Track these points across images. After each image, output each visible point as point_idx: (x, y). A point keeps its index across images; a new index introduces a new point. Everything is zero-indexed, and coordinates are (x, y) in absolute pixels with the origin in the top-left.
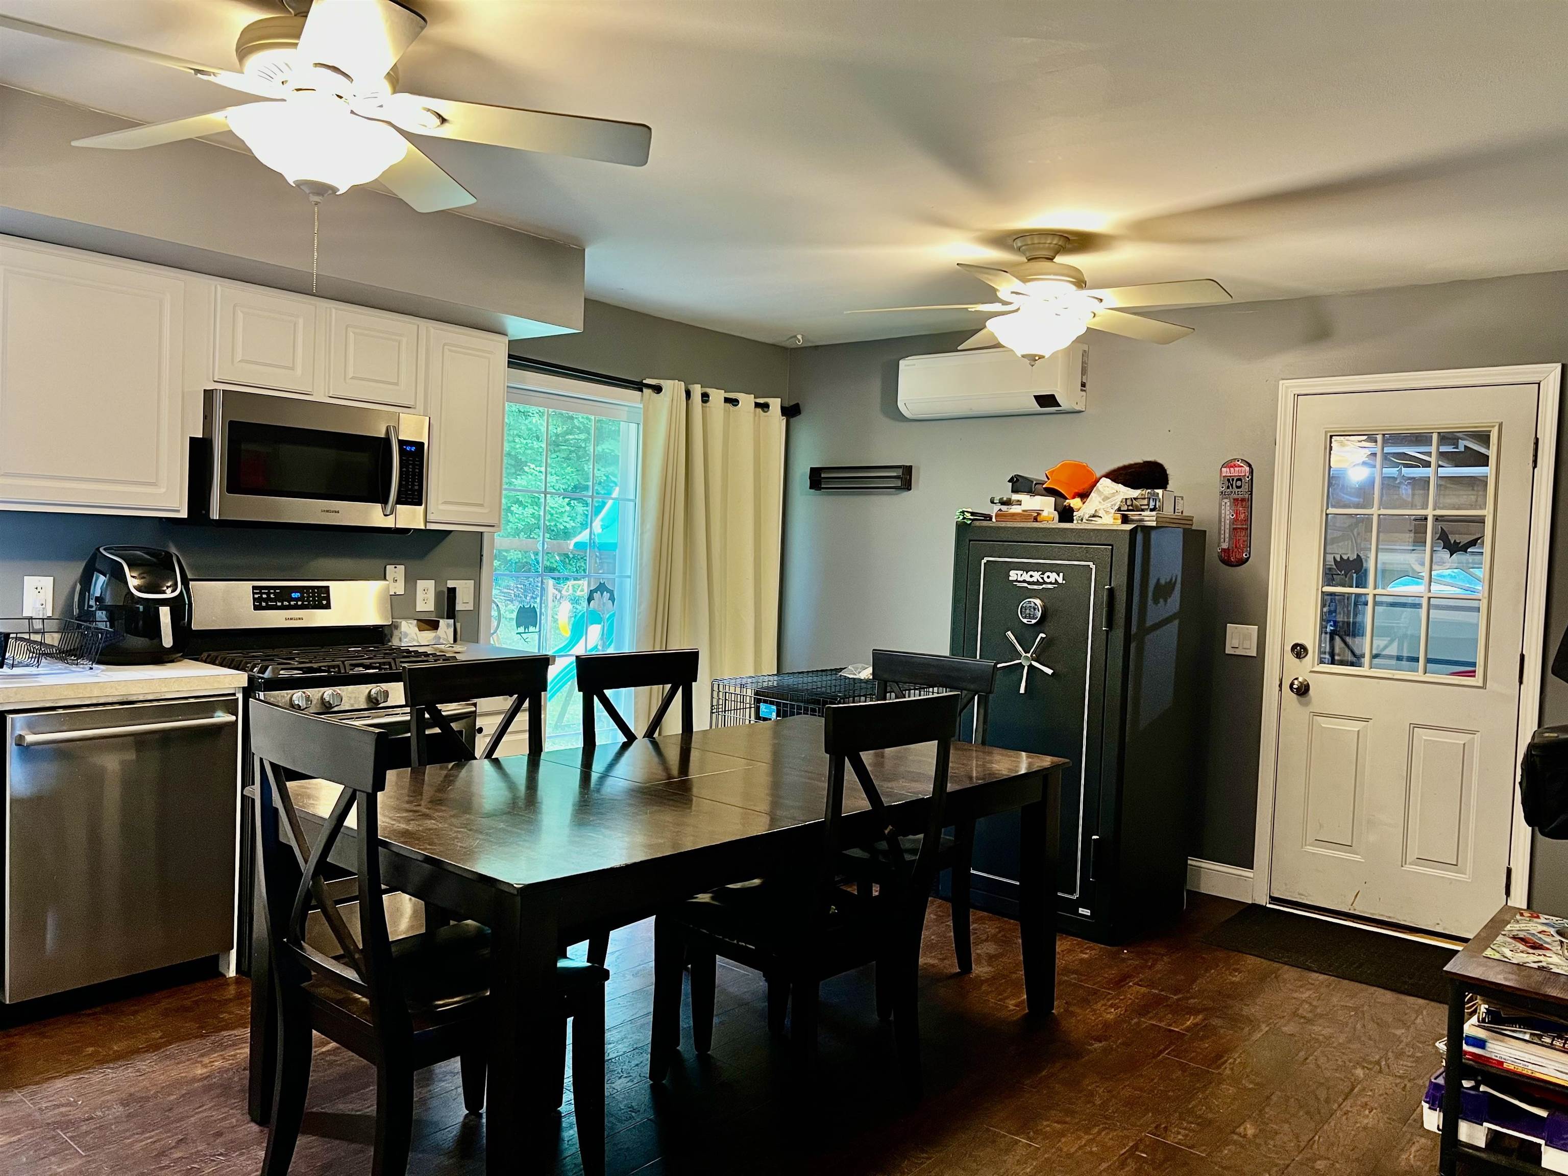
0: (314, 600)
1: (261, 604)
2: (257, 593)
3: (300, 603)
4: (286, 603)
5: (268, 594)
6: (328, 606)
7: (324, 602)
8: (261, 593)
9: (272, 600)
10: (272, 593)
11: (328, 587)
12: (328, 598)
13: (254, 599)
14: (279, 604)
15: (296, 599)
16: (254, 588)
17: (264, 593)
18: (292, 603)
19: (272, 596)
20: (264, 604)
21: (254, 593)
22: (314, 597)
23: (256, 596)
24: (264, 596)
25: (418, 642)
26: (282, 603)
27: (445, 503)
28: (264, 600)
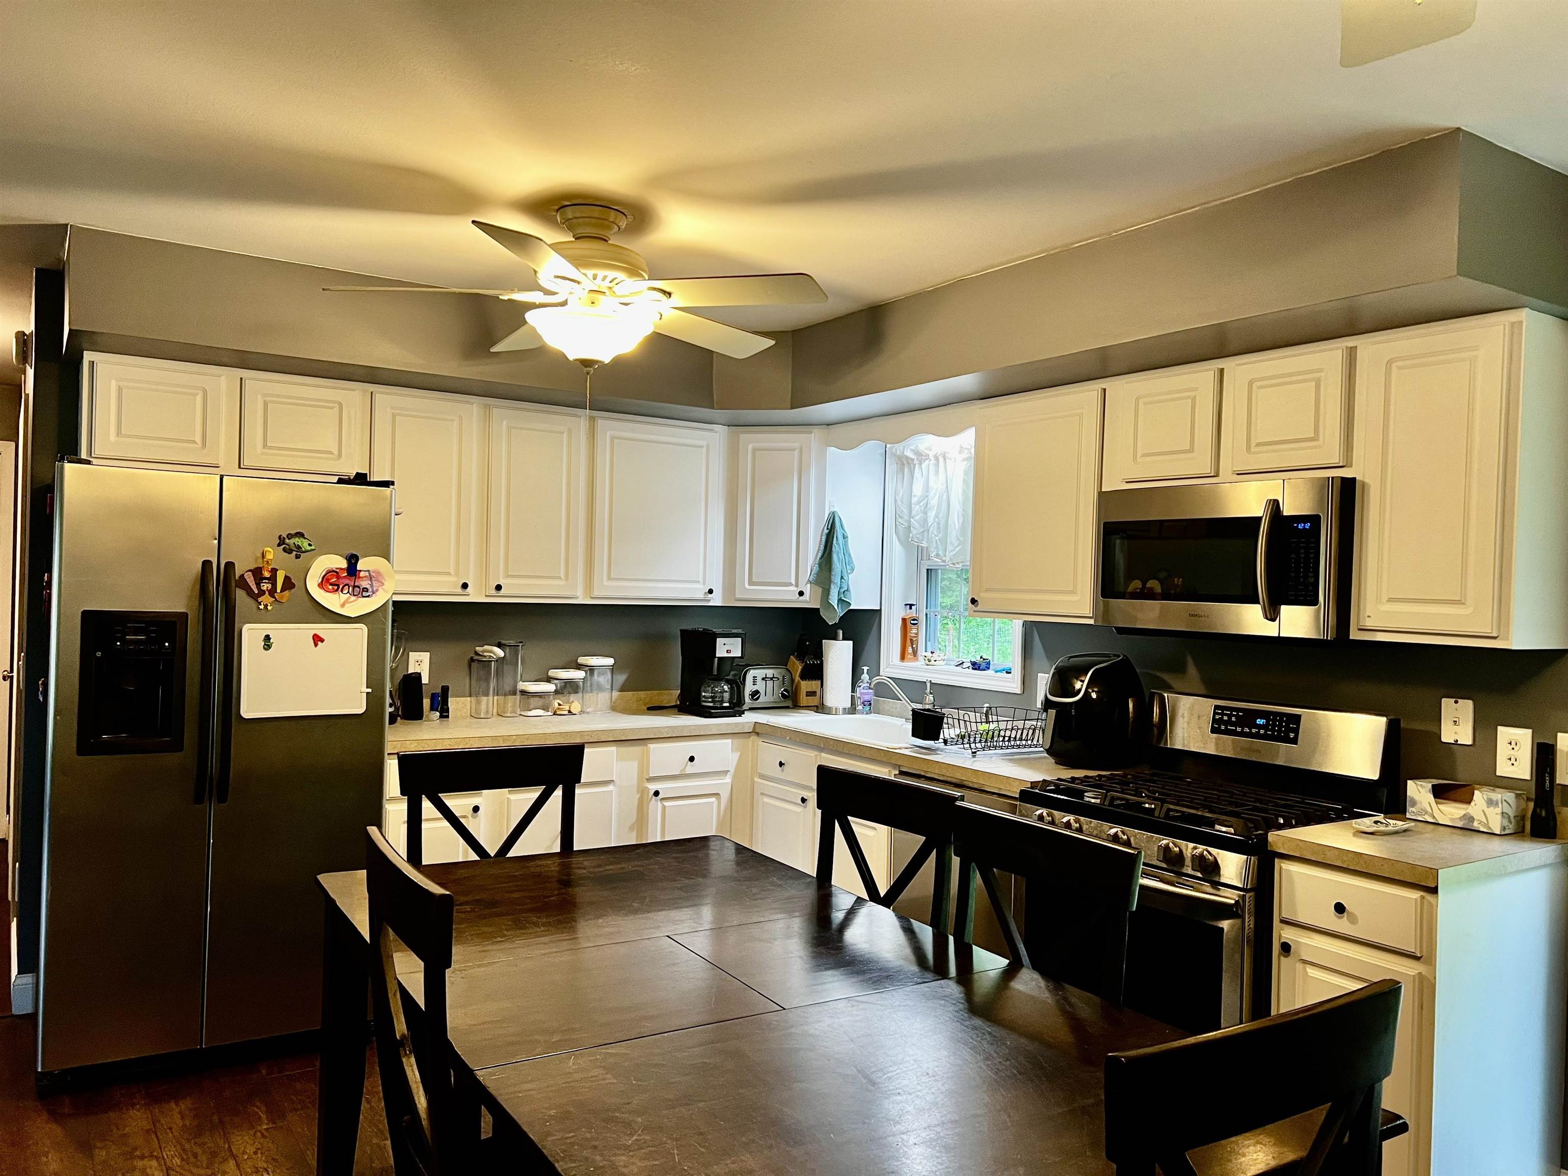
0: (1280, 731)
1: (1220, 727)
2: (1219, 714)
3: (1262, 732)
4: (1246, 730)
5: (1230, 716)
6: (1295, 741)
7: (1292, 735)
8: (1223, 714)
9: (1233, 724)
10: (1234, 716)
11: (1298, 717)
12: (1296, 731)
13: (1214, 720)
14: (1239, 729)
15: (1260, 727)
16: (1217, 707)
17: (1226, 715)
18: (1254, 730)
19: (1233, 719)
20: (1223, 727)
21: (1215, 713)
22: (1280, 726)
23: (1217, 717)
24: (1225, 718)
25: (1434, 817)
26: (1242, 730)
27: (1390, 600)
28: (1226, 723)
